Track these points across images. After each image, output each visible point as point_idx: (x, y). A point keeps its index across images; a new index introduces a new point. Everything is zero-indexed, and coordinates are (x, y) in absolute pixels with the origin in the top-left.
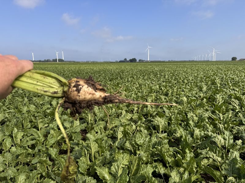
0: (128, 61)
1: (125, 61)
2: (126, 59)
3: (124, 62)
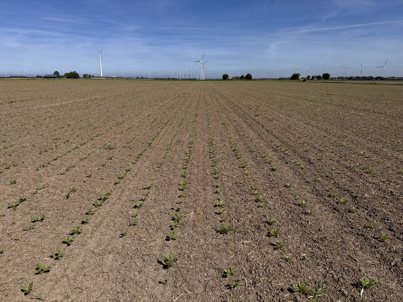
0: (62, 77)
1: (56, 76)
2: (56, 73)
3: (55, 78)
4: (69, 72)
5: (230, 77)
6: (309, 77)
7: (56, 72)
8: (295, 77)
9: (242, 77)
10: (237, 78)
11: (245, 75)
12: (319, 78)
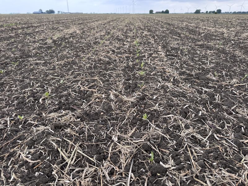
0: (45, 13)
1: (40, 12)
4: (49, 10)
5: (154, 12)
6: (207, 12)
7: (40, 9)
8: (198, 12)
9: (163, 12)
10: (159, 13)
11: (164, 11)
12: (214, 12)
